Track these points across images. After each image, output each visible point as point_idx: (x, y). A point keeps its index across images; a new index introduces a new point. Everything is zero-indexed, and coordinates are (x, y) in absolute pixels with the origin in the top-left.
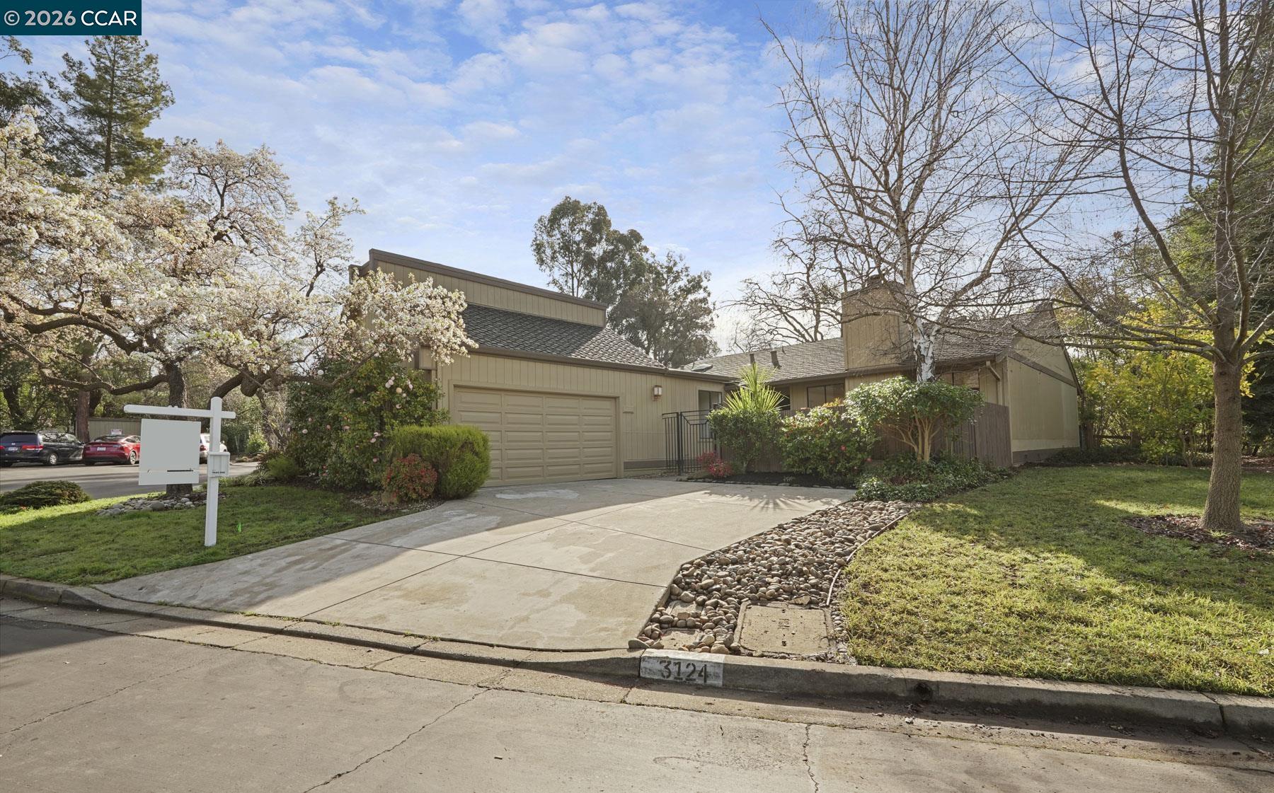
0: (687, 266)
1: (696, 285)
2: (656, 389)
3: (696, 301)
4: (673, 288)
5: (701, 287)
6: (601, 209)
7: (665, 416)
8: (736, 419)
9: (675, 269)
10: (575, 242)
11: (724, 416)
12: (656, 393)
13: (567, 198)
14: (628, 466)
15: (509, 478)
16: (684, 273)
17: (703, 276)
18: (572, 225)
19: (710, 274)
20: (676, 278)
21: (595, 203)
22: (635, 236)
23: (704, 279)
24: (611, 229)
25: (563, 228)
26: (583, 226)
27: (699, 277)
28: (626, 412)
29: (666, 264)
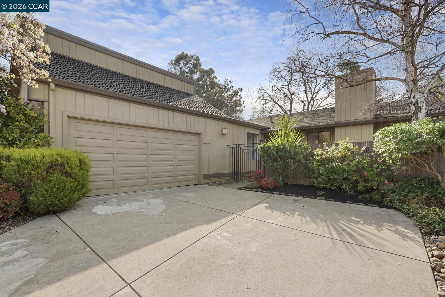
0: (233, 85)
1: (236, 93)
2: (224, 130)
3: (236, 100)
4: (226, 95)
5: (238, 95)
6: (197, 57)
7: (229, 147)
8: (277, 149)
9: (227, 87)
10: (185, 72)
11: (269, 147)
12: (224, 132)
13: (183, 52)
14: (206, 176)
15: (120, 187)
16: (231, 89)
17: (239, 90)
18: (185, 65)
19: (242, 89)
20: (228, 91)
21: (195, 55)
22: (212, 71)
23: (239, 91)
24: (202, 68)
25: (181, 66)
26: (189, 65)
27: (237, 90)
28: (205, 143)
29: (224, 85)
